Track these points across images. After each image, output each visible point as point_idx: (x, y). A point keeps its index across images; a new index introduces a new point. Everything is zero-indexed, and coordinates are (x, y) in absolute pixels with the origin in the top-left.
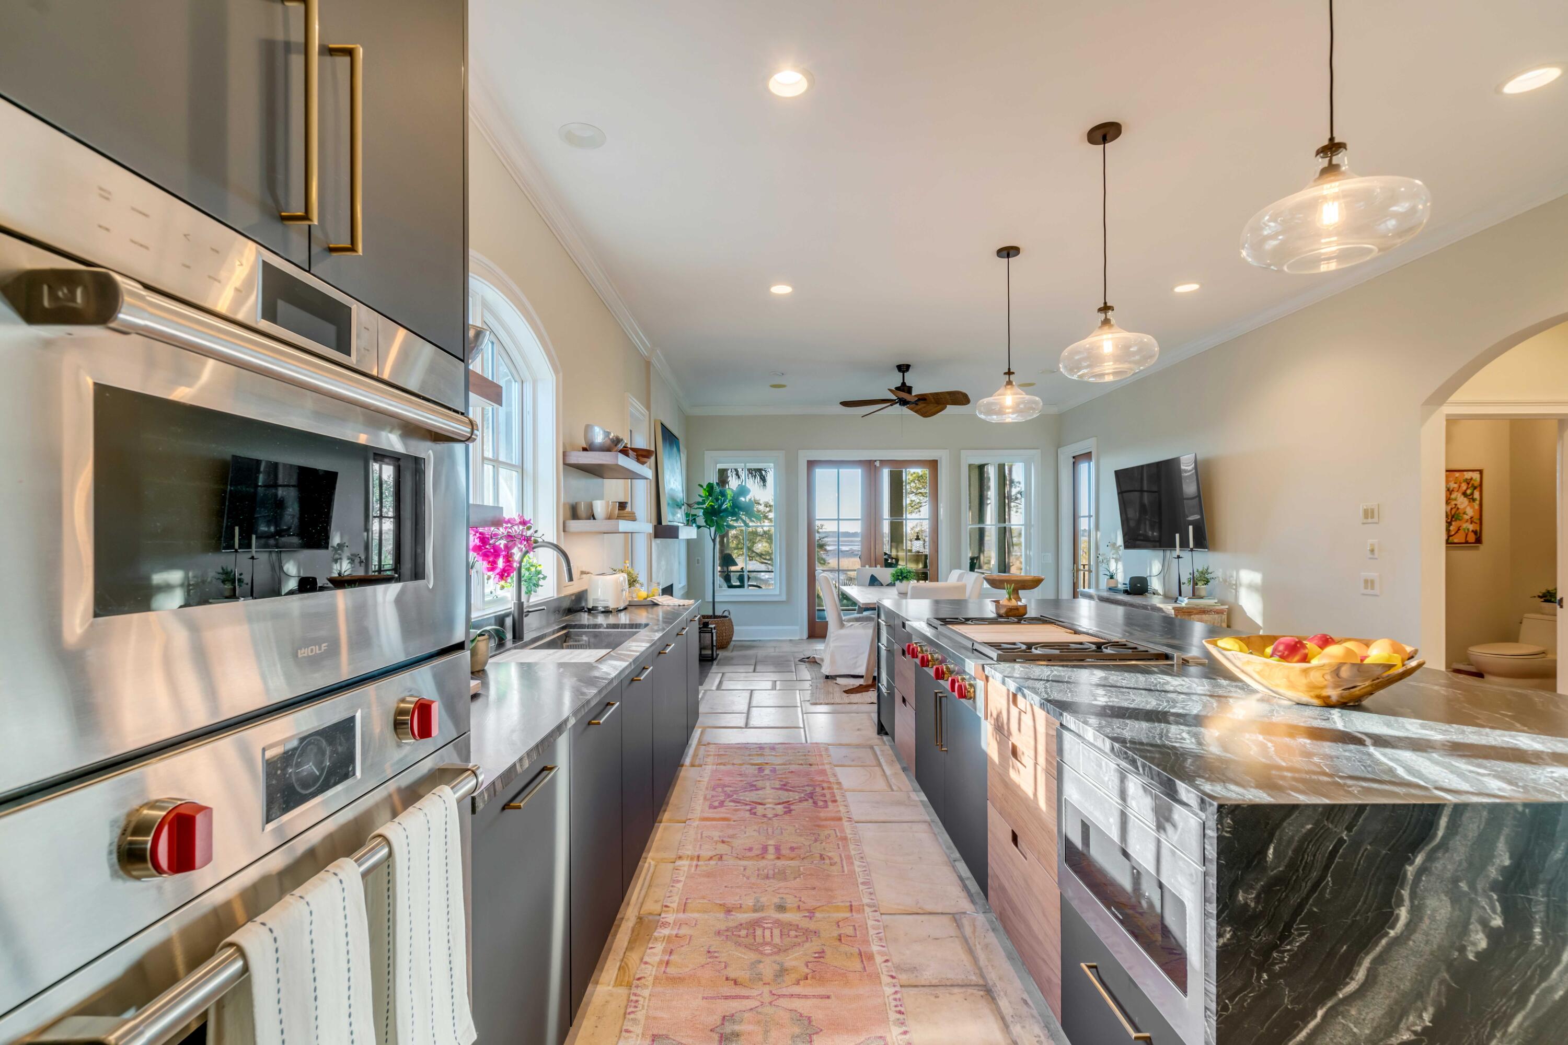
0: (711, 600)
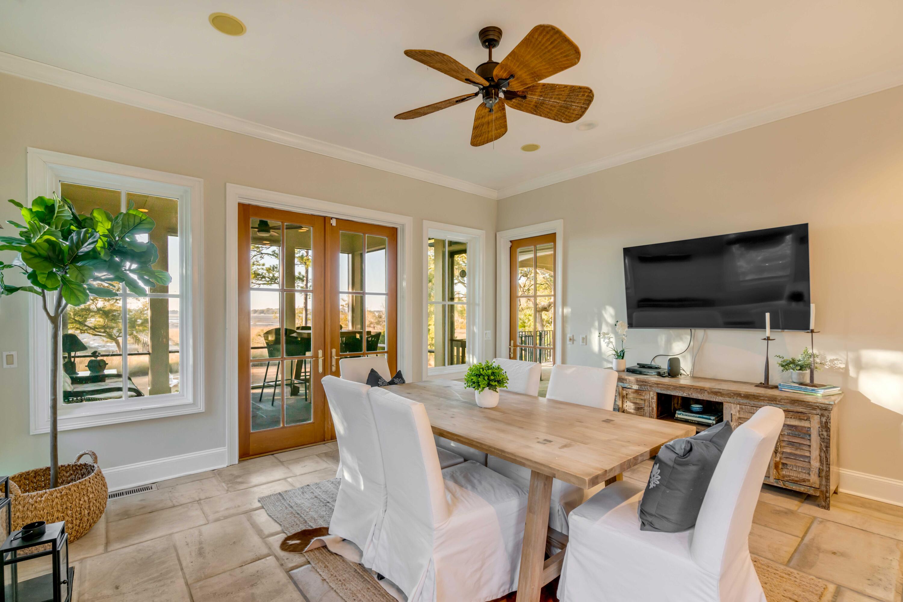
0: (47, 429)
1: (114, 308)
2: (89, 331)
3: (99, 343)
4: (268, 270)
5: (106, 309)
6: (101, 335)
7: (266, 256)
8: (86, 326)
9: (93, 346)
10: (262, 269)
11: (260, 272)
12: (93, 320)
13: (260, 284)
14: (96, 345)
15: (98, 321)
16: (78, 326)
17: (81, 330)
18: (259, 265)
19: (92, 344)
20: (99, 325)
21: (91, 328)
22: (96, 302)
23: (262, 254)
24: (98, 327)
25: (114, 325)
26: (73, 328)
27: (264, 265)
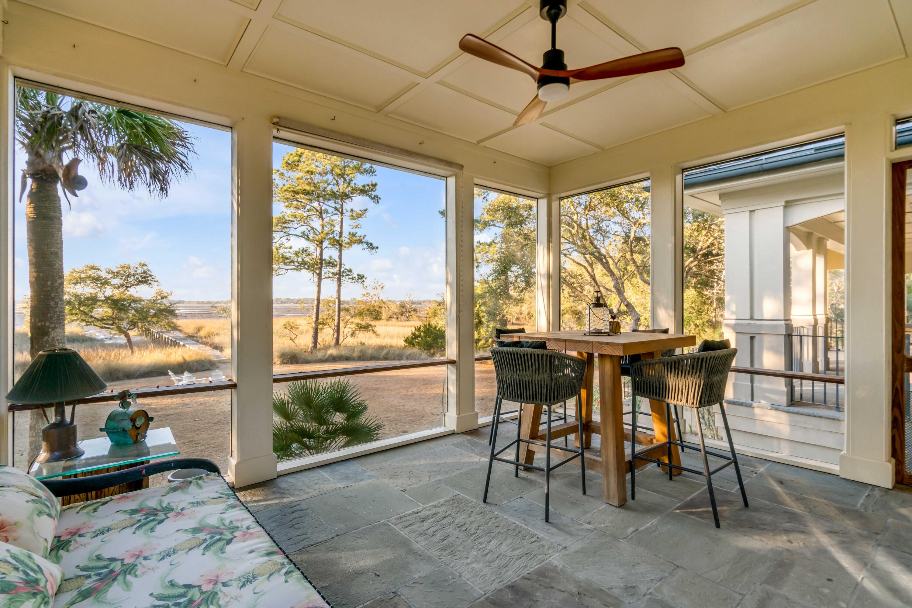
1: (125, 297)
2: (95, 323)
3: (105, 335)
4: (297, 254)
5: (115, 298)
6: (109, 328)
7: (292, 238)
8: (91, 317)
9: (99, 338)
10: (289, 252)
11: (287, 255)
12: (100, 310)
13: (287, 270)
14: (102, 337)
15: (106, 312)
16: (83, 317)
17: (87, 322)
18: (286, 248)
19: (99, 336)
20: (107, 316)
21: (98, 319)
22: (104, 290)
23: (289, 235)
24: (105, 318)
25: (125, 316)
26: (78, 319)
27: (291, 248)
